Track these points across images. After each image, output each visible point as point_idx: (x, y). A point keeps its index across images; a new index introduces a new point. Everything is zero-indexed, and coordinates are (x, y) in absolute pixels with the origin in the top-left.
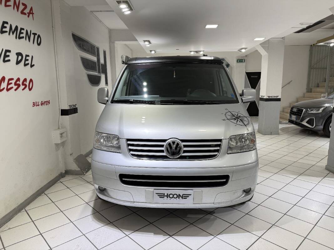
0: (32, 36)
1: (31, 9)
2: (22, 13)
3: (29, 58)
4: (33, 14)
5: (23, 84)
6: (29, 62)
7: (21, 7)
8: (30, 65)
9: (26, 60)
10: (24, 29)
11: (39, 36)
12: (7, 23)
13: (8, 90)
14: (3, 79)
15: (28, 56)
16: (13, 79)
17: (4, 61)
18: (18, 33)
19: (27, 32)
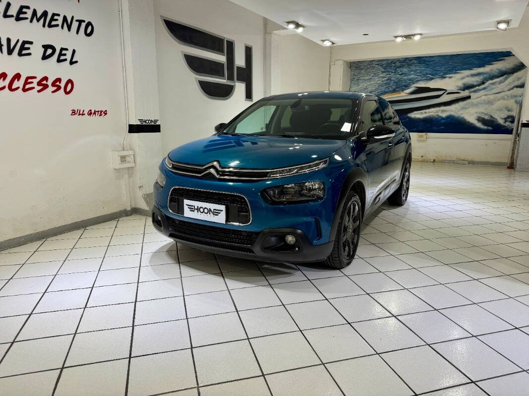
0: (75, 25)
3: (68, 53)
6: (68, 57)
9: (62, 54)
10: (59, 15)
11: (89, 24)
12: (28, 8)
13: (24, 90)
14: (17, 76)
15: (66, 49)
16: (35, 78)
17: (20, 54)
18: (47, 20)
19: (65, 18)
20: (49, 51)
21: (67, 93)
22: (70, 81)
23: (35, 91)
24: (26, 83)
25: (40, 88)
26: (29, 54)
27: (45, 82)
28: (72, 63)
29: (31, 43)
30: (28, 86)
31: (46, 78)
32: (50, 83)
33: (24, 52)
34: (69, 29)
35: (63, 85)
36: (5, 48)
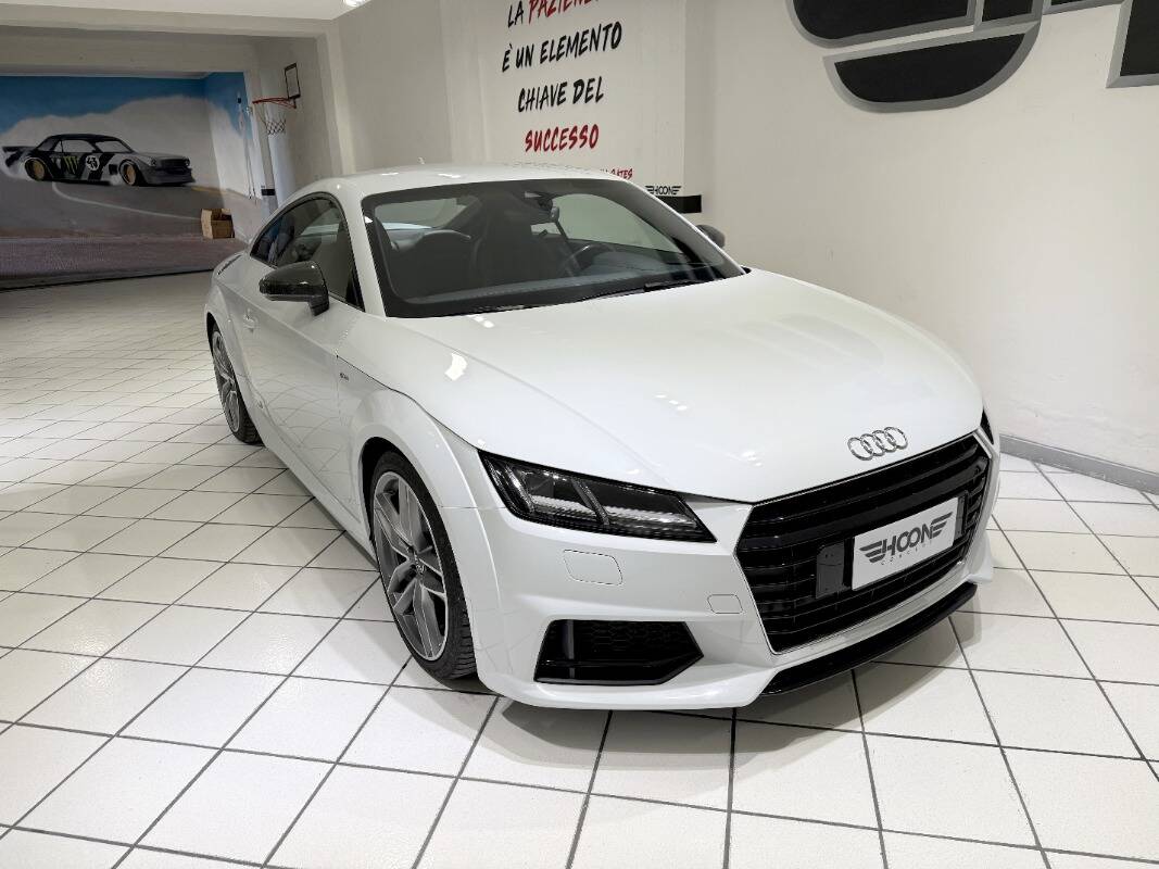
0: (603, 34)
3: (595, 85)
5: (582, 137)
6: (594, 92)
8: (594, 99)
9: (589, 89)
10: (586, 32)
11: (618, 25)
12: (563, 38)
13: (561, 148)
14: (557, 130)
15: (593, 80)
16: (567, 130)
17: (559, 103)
18: (577, 45)
19: (593, 31)
20: (579, 88)
21: (592, 146)
22: (595, 128)
23: (567, 147)
24: (562, 138)
25: (571, 142)
26: (564, 100)
27: (574, 135)
28: (598, 98)
29: (564, 85)
30: (563, 142)
31: (575, 129)
32: (577, 135)
33: (561, 98)
34: (596, 49)
35: (588, 135)
36: (550, 98)
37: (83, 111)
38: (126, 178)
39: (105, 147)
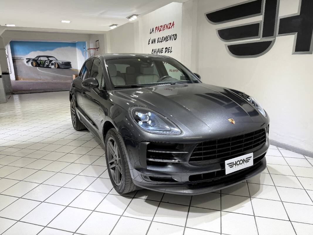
0: (172, 36)
1: (173, 22)
2: (169, 28)
3: (170, 49)
4: (174, 24)
6: (170, 50)
7: (169, 25)
8: (170, 52)
9: (169, 50)
10: (168, 36)
11: (176, 35)
12: (163, 37)
15: (170, 48)
18: (166, 39)
20: (166, 49)
26: (163, 52)
29: (163, 48)
34: (171, 40)
36: (159, 51)
37: (46, 50)
38: (55, 66)
39: (51, 59)
